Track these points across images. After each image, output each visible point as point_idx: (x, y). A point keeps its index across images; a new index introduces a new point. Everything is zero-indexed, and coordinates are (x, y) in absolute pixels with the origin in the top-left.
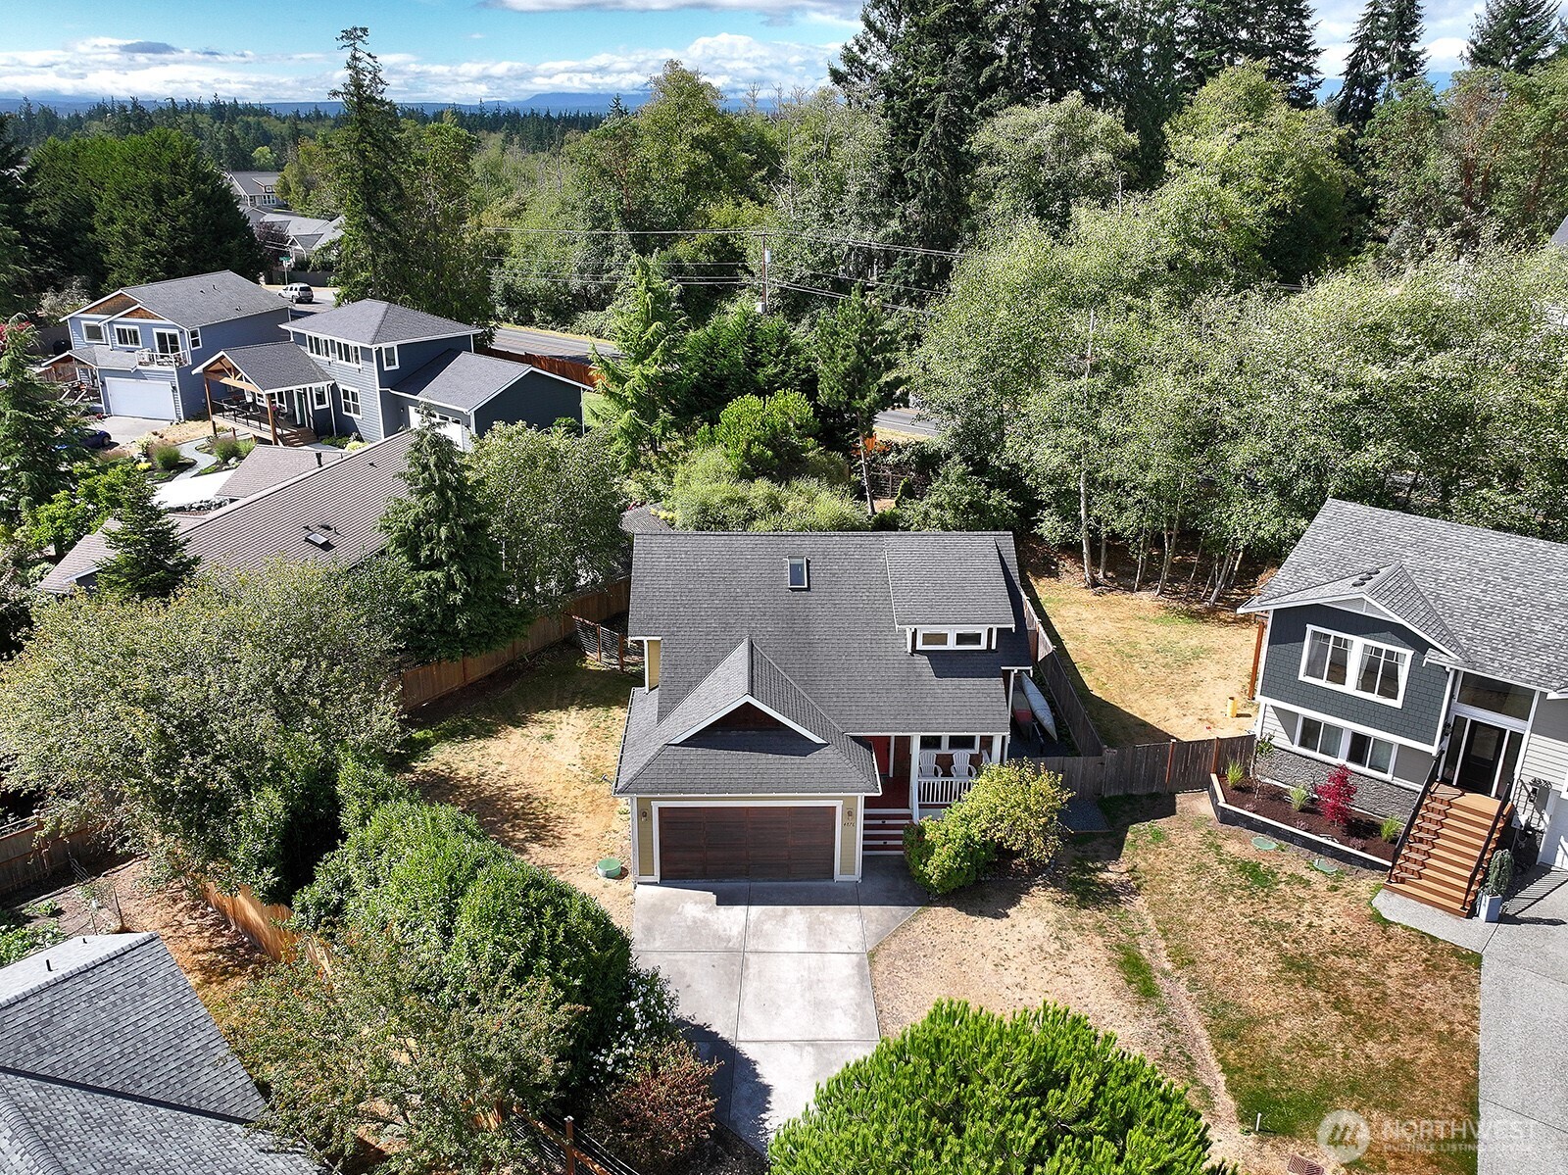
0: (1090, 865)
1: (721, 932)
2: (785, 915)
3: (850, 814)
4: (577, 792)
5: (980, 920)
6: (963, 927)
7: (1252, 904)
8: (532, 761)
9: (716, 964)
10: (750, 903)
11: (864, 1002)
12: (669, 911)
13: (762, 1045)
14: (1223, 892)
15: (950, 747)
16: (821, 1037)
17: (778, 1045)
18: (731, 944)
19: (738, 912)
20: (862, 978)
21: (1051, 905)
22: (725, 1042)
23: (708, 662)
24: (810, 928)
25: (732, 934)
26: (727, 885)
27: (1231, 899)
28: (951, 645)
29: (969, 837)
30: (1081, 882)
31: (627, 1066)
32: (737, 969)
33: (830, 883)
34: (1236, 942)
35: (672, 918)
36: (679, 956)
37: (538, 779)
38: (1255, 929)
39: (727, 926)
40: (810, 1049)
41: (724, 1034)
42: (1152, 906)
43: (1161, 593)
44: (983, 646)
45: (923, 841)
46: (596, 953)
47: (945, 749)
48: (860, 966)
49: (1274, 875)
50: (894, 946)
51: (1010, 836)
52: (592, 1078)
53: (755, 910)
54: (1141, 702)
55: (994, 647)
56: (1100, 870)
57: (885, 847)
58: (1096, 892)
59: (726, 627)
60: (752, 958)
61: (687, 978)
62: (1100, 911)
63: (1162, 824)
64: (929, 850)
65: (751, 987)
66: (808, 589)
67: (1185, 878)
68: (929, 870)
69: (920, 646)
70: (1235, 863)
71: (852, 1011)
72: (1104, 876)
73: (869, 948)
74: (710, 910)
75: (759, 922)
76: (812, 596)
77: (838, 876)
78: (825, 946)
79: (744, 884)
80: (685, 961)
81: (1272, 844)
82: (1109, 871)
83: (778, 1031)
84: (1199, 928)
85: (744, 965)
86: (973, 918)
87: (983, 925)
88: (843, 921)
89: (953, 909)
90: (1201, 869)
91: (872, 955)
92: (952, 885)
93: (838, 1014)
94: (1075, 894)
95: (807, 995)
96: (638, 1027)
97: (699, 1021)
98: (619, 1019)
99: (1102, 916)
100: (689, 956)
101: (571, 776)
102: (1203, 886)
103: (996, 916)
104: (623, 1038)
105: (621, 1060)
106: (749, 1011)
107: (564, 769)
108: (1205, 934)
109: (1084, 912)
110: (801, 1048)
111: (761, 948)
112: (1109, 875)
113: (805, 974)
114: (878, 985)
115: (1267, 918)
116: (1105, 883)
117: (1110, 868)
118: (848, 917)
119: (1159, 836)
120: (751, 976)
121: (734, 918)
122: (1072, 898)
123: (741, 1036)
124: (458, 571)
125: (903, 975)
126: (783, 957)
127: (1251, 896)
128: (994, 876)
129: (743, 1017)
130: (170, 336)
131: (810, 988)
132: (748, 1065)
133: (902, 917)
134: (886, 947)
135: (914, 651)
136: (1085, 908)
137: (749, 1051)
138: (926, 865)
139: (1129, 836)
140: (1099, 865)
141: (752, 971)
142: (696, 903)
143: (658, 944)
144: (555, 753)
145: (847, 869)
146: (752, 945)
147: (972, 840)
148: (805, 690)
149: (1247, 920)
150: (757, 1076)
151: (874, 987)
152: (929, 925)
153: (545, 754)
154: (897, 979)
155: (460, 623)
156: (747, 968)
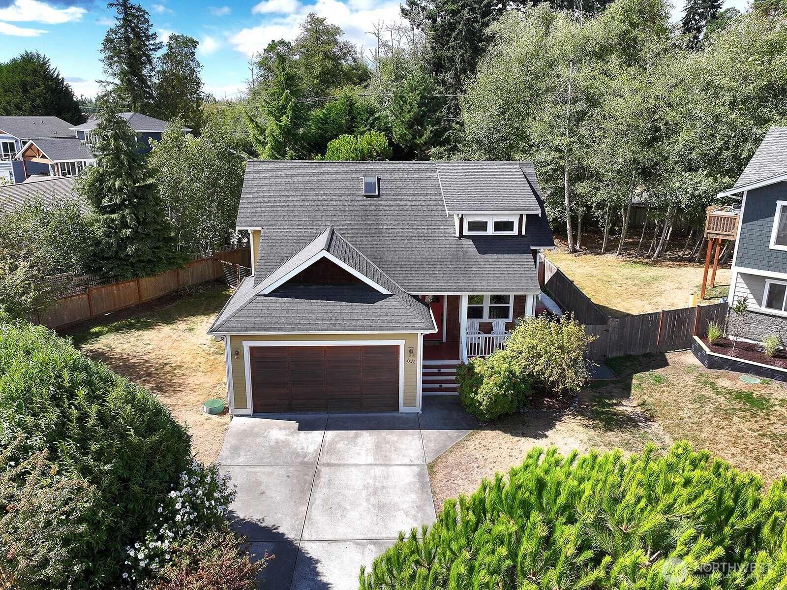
0: (607, 401)
1: (299, 450)
2: (356, 437)
3: (411, 352)
4: (202, 360)
5: (523, 439)
6: (510, 445)
7: (756, 422)
8: (173, 343)
9: (290, 474)
10: (327, 428)
11: (425, 505)
12: (257, 435)
13: (326, 544)
14: (728, 415)
15: (490, 317)
16: (384, 536)
17: (341, 544)
18: (306, 460)
19: (316, 436)
20: (423, 486)
21: (581, 428)
22: (290, 542)
23: (298, 244)
24: (378, 447)
25: (309, 451)
26: (309, 416)
27: (736, 419)
28: (490, 231)
29: (511, 372)
30: (603, 413)
31: (162, 563)
32: (309, 478)
33: (396, 414)
34: (752, 451)
35: (258, 440)
36: (258, 469)
37: (174, 353)
38: (766, 440)
39: (305, 445)
40: (372, 547)
41: (290, 535)
42: (667, 428)
43: (620, 254)
44: (515, 232)
45: (473, 374)
46: (134, 438)
47: (486, 319)
48: (421, 475)
49: (767, 401)
50: (450, 460)
51: (547, 369)
52: (125, 575)
53: (330, 434)
54: (623, 303)
55: (523, 233)
56: (616, 405)
57: (441, 389)
58: (617, 420)
59: (314, 220)
60: (325, 470)
61: (263, 487)
62: (623, 432)
63: (659, 372)
64: (478, 381)
65: (320, 495)
66: (379, 196)
67: (689, 407)
68: (479, 397)
69: (466, 232)
70: (730, 393)
71: (413, 512)
72: (621, 408)
73: (429, 460)
74: (292, 434)
75: (333, 442)
76: (381, 202)
77: (402, 408)
78: (390, 459)
79: (323, 416)
80: (264, 473)
81: (757, 380)
82: (623, 405)
83: (342, 531)
84: (713, 442)
85: (316, 475)
86: (517, 438)
87: (526, 443)
88: (405, 441)
89: (500, 432)
90: (702, 400)
91: (431, 467)
92: (499, 410)
93: (400, 515)
94: (601, 420)
95: (372, 499)
96: (178, 518)
97: (268, 523)
98: (160, 510)
99: (627, 436)
100: (268, 469)
101: (200, 351)
102: (708, 411)
103: (536, 437)
104: (162, 531)
105: (156, 555)
106: (317, 514)
107: (195, 347)
108: (720, 447)
109: (610, 433)
110: (363, 546)
111: (333, 462)
112: (624, 408)
113: (371, 482)
114: (438, 491)
115: (774, 431)
116: (623, 413)
117: (624, 403)
118: (410, 438)
119: (659, 380)
120: (321, 484)
121: (312, 440)
122: (598, 424)
123: (306, 536)
124: (129, 213)
125: (460, 482)
126: (353, 469)
127: (754, 415)
128: (531, 409)
129: (310, 519)
130: (10, 144)
131: (375, 493)
132: (310, 564)
133: (457, 438)
134: (444, 460)
135: (461, 236)
136: (611, 431)
137: (312, 550)
138: (476, 393)
139: (634, 381)
140: (615, 401)
141: (323, 480)
142: (281, 429)
143: (241, 460)
144: (193, 338)
145: (410, 402)
146: (325, 459)
147: (514, 375)
148: (375, 263)
149: (756, 434)
150: (317, 574)
151: (434, 492)
152: (480, 444)
153: (184, 339)
154: (454, 486)
155: (130, 250)
156: (319, 477)
